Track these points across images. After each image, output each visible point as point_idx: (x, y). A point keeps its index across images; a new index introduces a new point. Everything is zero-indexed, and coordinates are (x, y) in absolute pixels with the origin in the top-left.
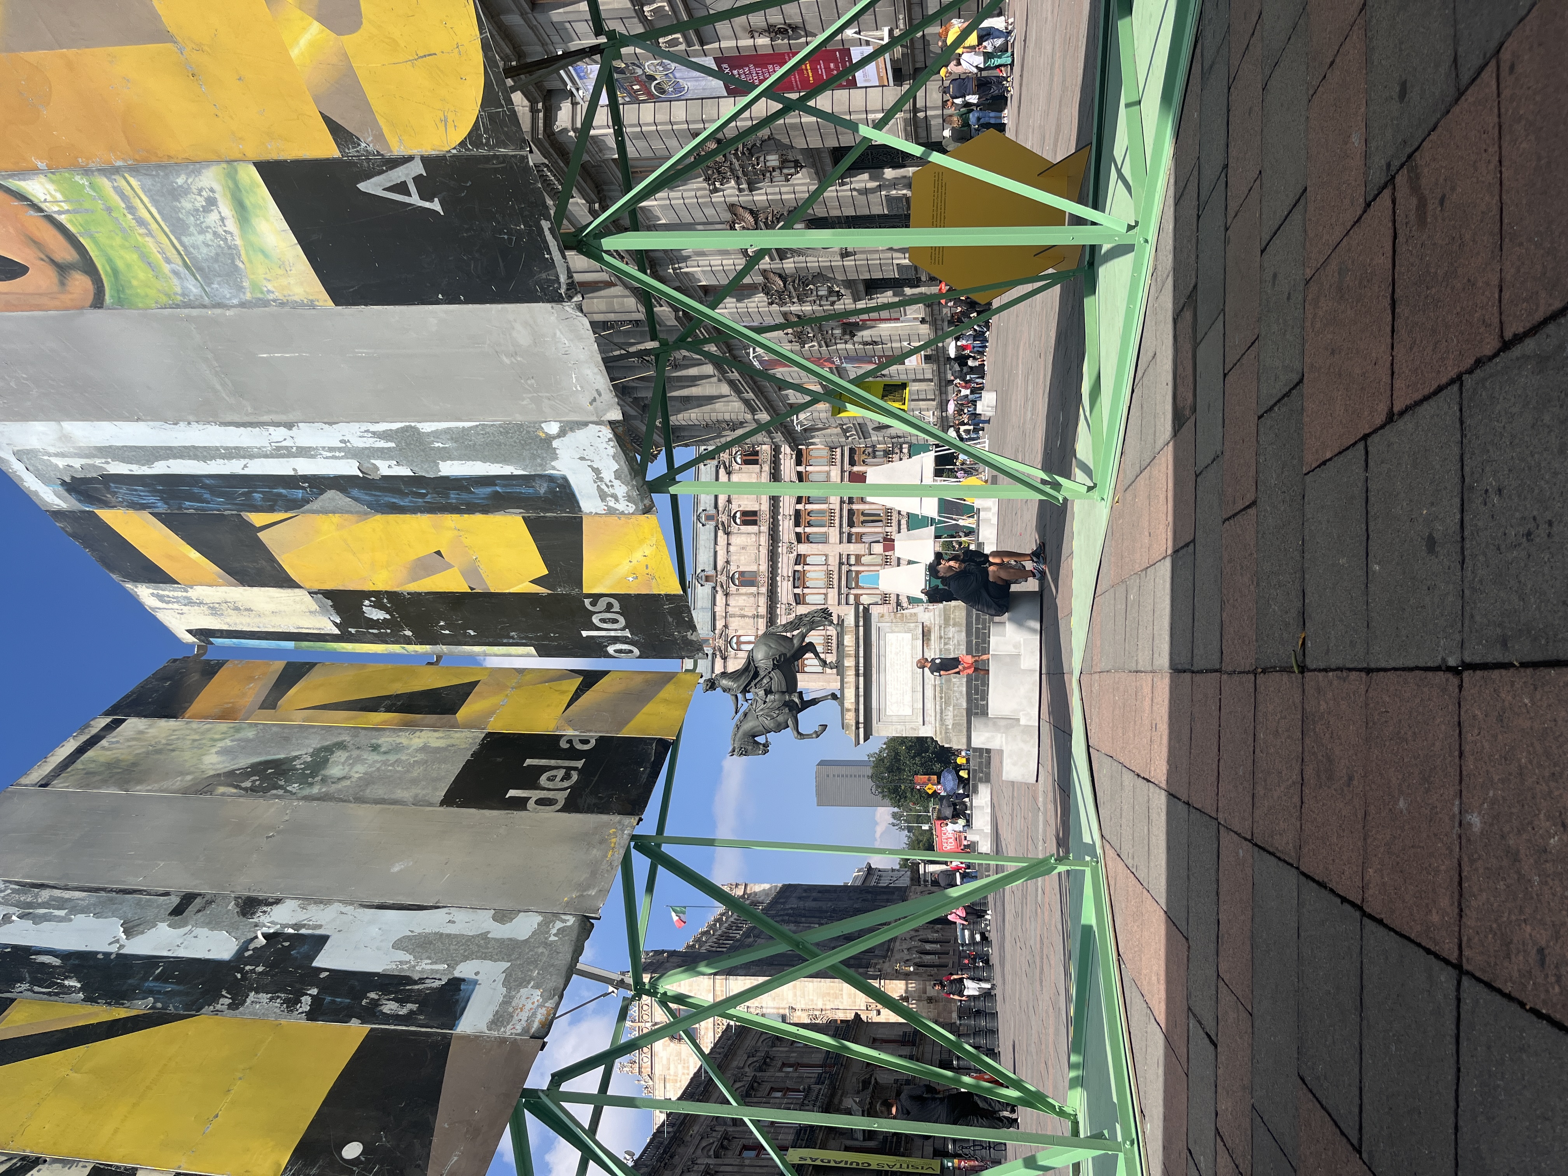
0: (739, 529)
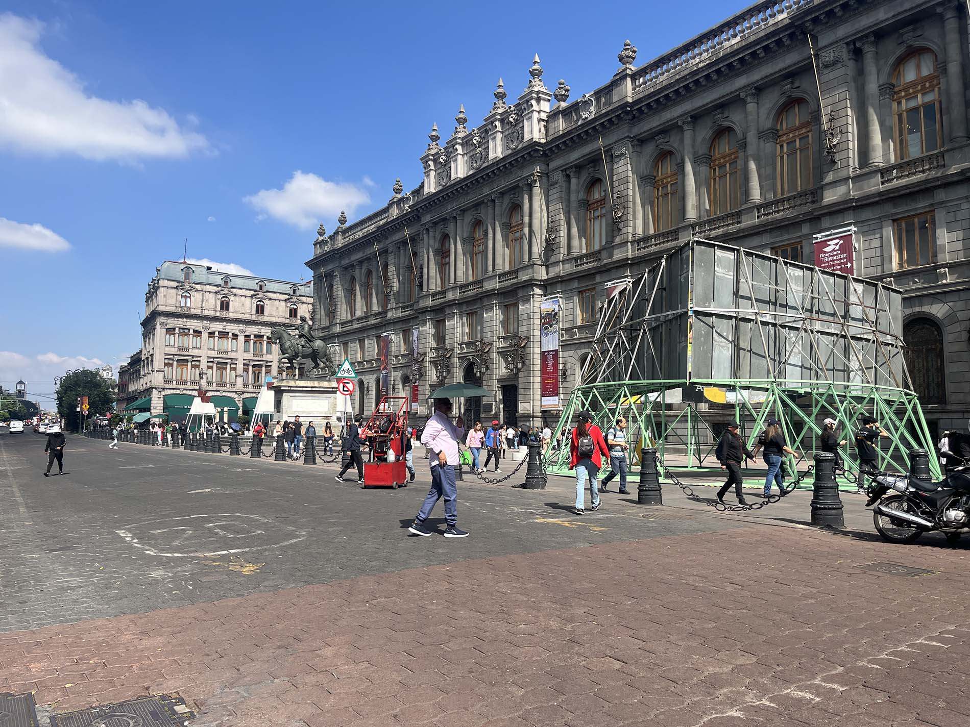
0: (254, 303)
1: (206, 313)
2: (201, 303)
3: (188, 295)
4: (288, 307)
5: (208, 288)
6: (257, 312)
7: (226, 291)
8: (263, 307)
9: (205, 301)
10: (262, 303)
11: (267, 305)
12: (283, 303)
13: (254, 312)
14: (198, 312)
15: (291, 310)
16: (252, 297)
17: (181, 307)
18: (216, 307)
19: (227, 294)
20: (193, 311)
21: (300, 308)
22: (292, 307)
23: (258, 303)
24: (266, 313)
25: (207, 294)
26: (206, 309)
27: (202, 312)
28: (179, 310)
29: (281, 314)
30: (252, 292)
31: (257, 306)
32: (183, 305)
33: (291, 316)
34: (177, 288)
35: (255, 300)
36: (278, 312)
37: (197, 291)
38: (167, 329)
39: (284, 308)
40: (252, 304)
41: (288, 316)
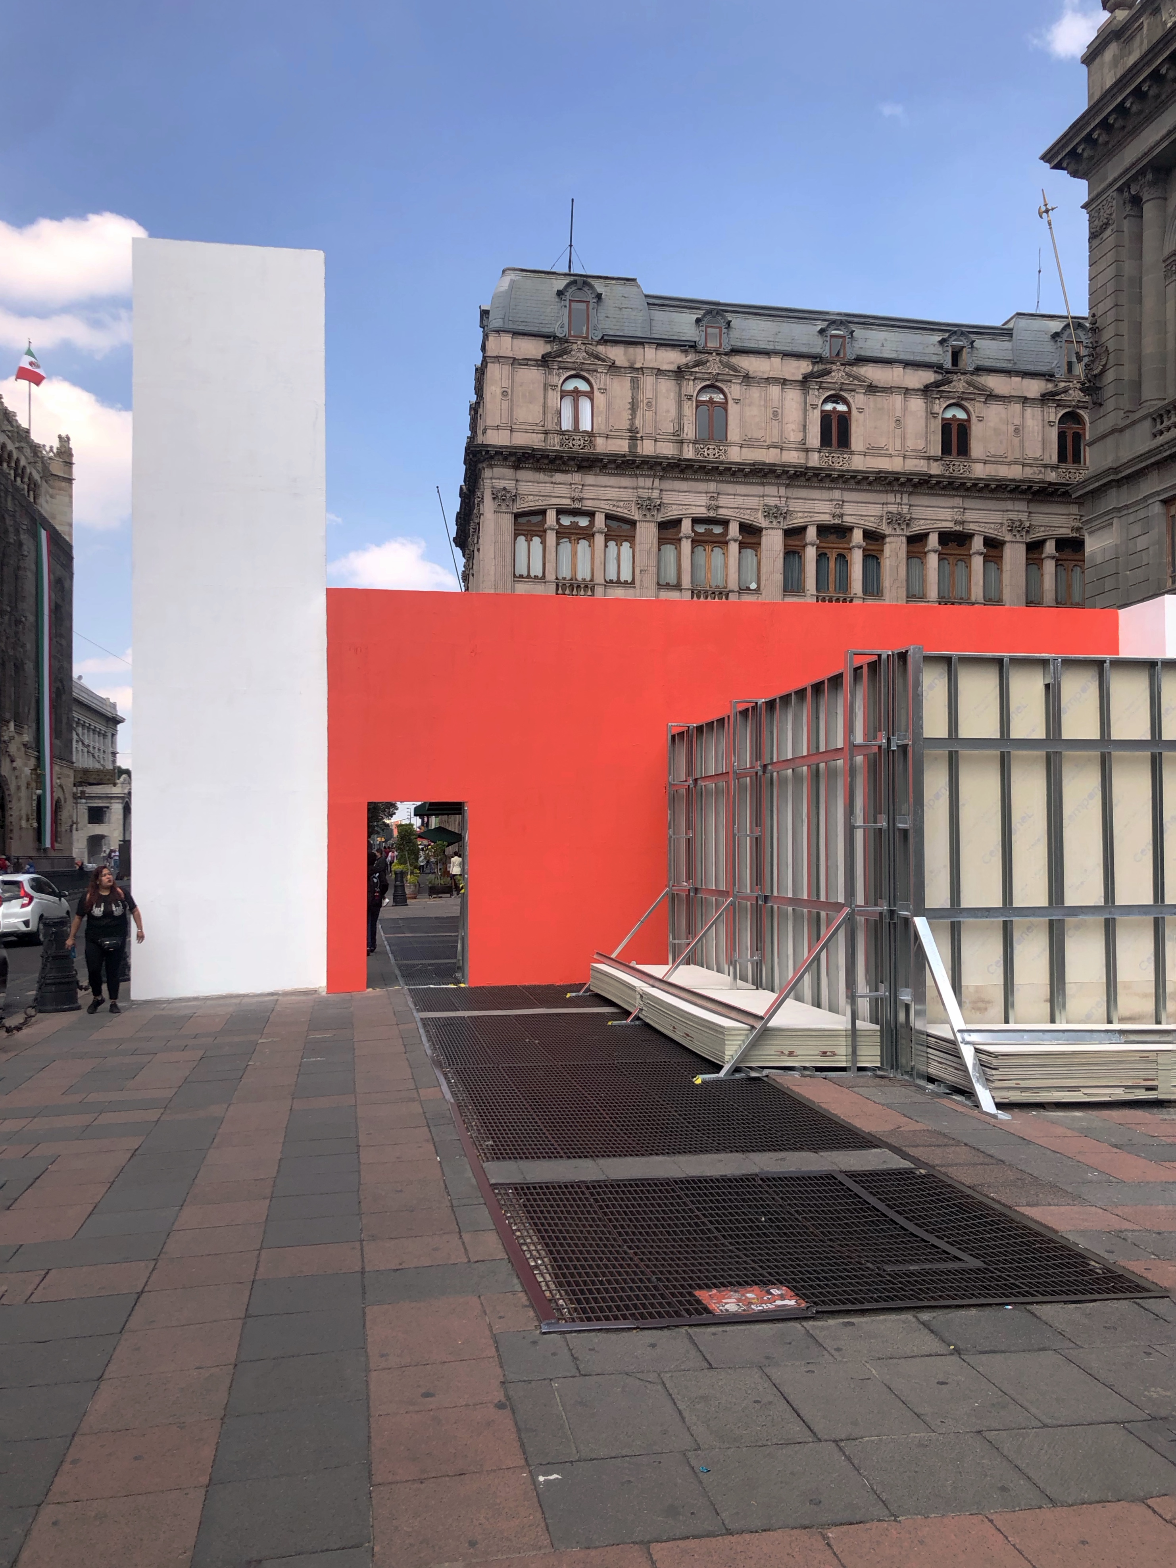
0: (814, 406)
1: (647, 448)
2: (627, 415)
3: (583, 386)
4: (934, 415)
5: (650, 356)
6: (826, 440)
7: (714, 366)
8: (844, 421)
9: (642, 405)
10: (841, 408)
11: (860, 410)
12: (917, 404)
13: (814, 439)
14: (621, 446)
15: (946, 426)
16: (805, 382)
17: (562, 433)
18: (681, 428)
19: (717, 376)
20: (602, 446)
21: (981, 419)
22: (949, 415)
23: (829, 407)
24: (857, 441)
25: (648, 381)
26: (649, 437)
27: (633, 447)
28: (554, 443)
29: (911, 444)
30: (805, 367)
31: (826, 418)
32: (567, 424)
33: (946, 449)
34: (545, 362)
35: (816, 397)
36: (904, 438)
37: (613, 367)
38: (517, 516)
39: (922, 422)
40: (805, 411)
41: (936, 450)
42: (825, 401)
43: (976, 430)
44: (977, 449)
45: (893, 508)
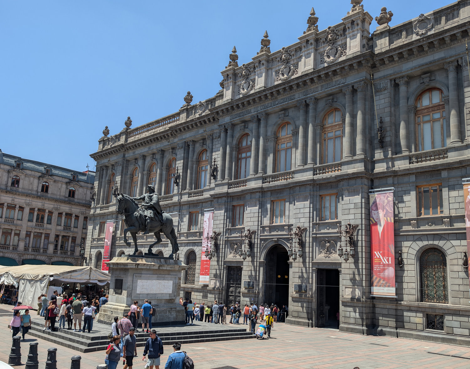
0: (41, 183)
4: (68, 188)
5: (2, 167)
6: (42, 190)
7: (18, 172)
8: (47, 187)
10: (47, 184)
11: (51, 185)
12: (64, 185)
13: (40, 190)
15: (70, 191)
16: (39, 177)
18: (8, 183)
19: (18, 174)
21: (78, 190)
22: (71, 189)
23: (44, 183)
24: (50, 191)
25: (1, 172)
29: (62, 194)
30: (40, 174)
31: (43, 186)
33: (69, 196)
35: (41, 181)
36: (60, 192)
39: (65, 190)
40: (38, 184)
41: (67, 195)
42: (44, 182)
43: (76, 193)
44: (76, 196)
45: (56, 206)
